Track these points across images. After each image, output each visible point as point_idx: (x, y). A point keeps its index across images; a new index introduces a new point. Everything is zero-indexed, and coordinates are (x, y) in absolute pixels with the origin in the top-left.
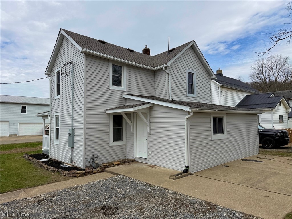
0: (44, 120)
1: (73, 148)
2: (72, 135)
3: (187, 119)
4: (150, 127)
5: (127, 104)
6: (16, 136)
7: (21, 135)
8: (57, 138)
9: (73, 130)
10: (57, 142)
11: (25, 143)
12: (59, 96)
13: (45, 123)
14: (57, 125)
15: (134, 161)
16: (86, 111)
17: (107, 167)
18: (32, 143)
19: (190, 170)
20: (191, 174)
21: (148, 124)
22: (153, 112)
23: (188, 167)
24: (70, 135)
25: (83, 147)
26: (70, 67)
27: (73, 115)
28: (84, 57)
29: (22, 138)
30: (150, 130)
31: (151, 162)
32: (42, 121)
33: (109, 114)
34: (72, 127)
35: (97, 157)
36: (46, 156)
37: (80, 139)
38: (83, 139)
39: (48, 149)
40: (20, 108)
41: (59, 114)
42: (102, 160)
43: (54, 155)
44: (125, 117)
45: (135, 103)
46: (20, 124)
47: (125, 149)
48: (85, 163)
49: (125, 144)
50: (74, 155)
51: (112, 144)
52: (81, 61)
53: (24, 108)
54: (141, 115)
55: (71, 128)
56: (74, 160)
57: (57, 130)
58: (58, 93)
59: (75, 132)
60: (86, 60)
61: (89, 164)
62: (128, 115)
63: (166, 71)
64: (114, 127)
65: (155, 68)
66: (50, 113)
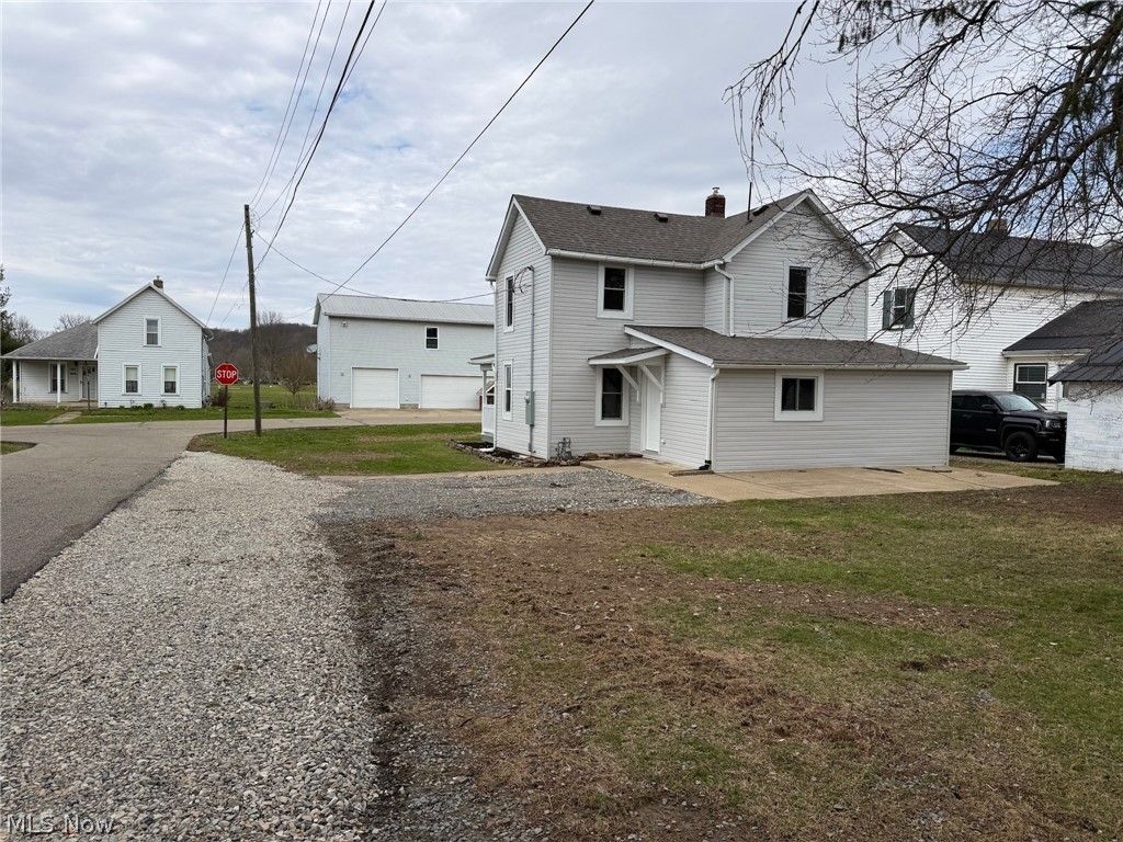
0: (485, 372)
1: (532, 426)
2: (531, 403)
3: (713, 380)
4: (665, 394)
5: (633, 347)
6: (415, 408)
7: (425, 406)
8: (508, 409)
9: (533, 393)
10: (507, 416)
11: (441, 425)
12: (511, 328)
13: (486, 377)
14: (509, 386)
15: (640, 456)
16: (552, 361)
17: (585, 459)
18: (457, 425)
19: (713, 468)
20: (713, 473)
21: (662, 388)
22: (671, 365)
23: (710, 462)
24: (528, 402)
25: (547, 423)
26: (528, 276)
27: (532, 367)
28: (549, 261)
29: (431, 415)
30: (664, 399)
31: (662, 458)
32: (482, 374)
33: (594, 366)
34: (532, 387)
35: (570, 442)
36: (491, 445)
37: (542, 408)
38: (547, 411)
39: (493, 431)
40: (421, 334)
41: (510, 363)
42: (578, 450)
43: (502, 442)
44: (626, 375)
45: (643, 346)
46: (425, 378)
47: (628, 434)
48: (550, 451)
49: (627, 424)
50: (535, 438)
51: (600, 422)
52: (545, 266)
53: (432, 333)
54: (646, 370)
55: (529, 390)
56: (536, 446)
57: (508, 392)
58: (510, 322)
59: (536, 397)
60: (554, 266)
61: (555, 454)
62: (633, 369)
63: (722, 272)
64: (604, 390)
65: (702, 266)
66: (495, 359)
